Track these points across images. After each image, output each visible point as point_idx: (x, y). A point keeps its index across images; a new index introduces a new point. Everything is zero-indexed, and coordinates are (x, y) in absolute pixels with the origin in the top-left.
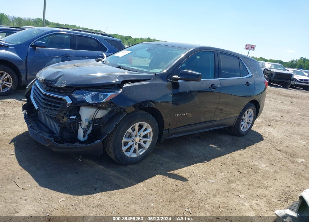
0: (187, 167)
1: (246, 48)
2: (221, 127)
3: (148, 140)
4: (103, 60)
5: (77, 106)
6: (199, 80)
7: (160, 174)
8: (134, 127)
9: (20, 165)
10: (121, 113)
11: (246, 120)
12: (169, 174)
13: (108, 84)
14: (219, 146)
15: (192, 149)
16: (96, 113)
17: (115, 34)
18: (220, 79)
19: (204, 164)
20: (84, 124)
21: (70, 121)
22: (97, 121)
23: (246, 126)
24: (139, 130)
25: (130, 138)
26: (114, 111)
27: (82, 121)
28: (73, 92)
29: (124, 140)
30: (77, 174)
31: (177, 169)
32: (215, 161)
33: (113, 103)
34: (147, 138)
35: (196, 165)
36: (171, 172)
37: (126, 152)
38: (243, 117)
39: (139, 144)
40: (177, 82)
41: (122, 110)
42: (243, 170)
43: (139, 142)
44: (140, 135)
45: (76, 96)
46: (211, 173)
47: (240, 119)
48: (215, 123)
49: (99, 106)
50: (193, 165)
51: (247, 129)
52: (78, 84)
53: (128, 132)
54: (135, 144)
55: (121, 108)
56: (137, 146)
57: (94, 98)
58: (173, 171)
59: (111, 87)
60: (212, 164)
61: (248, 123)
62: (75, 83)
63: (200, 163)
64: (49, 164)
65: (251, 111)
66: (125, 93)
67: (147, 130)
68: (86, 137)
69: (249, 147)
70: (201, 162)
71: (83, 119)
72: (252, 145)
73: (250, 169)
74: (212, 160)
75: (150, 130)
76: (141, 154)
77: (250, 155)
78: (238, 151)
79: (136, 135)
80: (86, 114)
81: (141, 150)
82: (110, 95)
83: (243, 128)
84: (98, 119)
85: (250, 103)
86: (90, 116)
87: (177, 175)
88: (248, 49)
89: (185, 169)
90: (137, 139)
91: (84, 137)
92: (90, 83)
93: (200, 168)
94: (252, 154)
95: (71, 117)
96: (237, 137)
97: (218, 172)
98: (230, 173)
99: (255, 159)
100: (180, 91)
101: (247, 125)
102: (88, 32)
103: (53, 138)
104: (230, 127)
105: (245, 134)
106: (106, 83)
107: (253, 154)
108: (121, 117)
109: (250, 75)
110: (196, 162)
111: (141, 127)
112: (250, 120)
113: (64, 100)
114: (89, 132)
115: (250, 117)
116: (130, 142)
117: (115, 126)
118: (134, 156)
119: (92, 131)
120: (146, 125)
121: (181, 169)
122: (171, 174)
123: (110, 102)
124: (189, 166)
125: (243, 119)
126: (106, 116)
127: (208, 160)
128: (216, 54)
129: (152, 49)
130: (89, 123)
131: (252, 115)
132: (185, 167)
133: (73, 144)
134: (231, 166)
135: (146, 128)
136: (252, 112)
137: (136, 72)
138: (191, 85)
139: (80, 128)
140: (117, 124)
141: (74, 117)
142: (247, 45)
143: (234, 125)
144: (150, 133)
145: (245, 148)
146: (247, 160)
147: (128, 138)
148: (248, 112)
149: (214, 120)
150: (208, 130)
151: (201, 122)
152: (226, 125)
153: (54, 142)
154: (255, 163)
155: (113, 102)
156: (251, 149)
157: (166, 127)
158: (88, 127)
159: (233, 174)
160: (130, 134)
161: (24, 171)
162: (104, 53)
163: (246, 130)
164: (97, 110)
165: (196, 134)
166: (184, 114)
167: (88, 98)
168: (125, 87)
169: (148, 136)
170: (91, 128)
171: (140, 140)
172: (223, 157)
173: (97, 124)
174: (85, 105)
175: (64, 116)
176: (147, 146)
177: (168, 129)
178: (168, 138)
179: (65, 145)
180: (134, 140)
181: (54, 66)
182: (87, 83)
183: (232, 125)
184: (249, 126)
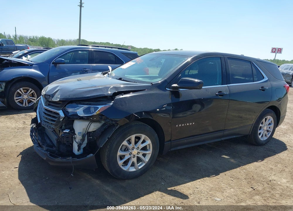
0: (192, 182)
1: (272, 52)
2: (234, 137)
3: (148, 152)
4: (109, 73)
5: (70, 120)
6: (201, 88)
7: (160, 191)
8: (130, 139)
9: (20, 179)
10: (113, 126)
11: (265, 128)
12: (169, 190)
13: (98, 97)
14: (233, 157)
15: (202, 161)
16: (88, 126)
17: (145, 48)
18: (228, 85)
19: (212, 178)
20: (78, 138)
21: (63, 135)
22: (91, 134)
23: (265, 134)
24: (136, 143)
25: (127, 151)
26: (107, 123)
27: (76, 134)
28: (66, 106)
29: (119, 153)
30: (70, 189)
31: (179, 184)
32: (225, 175)
33: (104, 116)
34: (147, 150)
35: (202, 179)
36: (173, 188)
37: (123, 166)
38: (261, 125)
39: (137, 157)
40: (177, 91)
41: (114, 123)
42: (257, 186)
43: (137, 155)
44: (138, 147)
45: (70, 110)
46: (217, 189)
47: (256, 127)
48: (226, 133)
49: (90, 119)
50: (199, 180)
51: (267, 138)
52: (70, 98)
53: (123, 145)
54: (133, 157)
55: (112, 120)
56: (135, 160)
57: (86, 111)
58: (174, 187)
59: (102, 100)
60: (221, 179)
61: (268, 131)
62: (68, 97)
63: (207, 178)
64: (47, 178)
65: (270, 118)
66: (117, 105)
67: (145, 142)
68: (81, 151)
69: (269, 158)
70: (209, 176)
71: (76, 132)
72: (273, 156)
73: (266, 185)
74: (221, 174)
75: (149, 142)
76: (140, 168)
77: (268, 168)
78: (254, 163)
79: (133, 148)
80: (79, 127)
81: (141, 163)
82: (101, 108)
83: (262, 136)
84: (93, 132)
85: (268, 109)
86: (83, 129)
87: (178, 192)
88: (274, 52)
89: (189, 184)
90: (135, 152)
91: (78, 151)
92: (81, 97)
93: (206, 184)
94: (271, 167)
95: (64, 131)
96: (256, 146)
97: (226, 188)
98: (241, 190)
99: (274, 173)
100: (180, 100)
101: (267, 134)
102: (105, 47)
103: (49, 152)
104: (246, 136)
105: (264, 143)
106: (96, 95)
107: (273, 167)
108: (114, 130)
109: (266, 79)
110: (203, 177)
111: (138, 138)
112: (269, 128)
113: (58, 114)
114: (84, 145)
115: (270, 124)
116: (126, 155)
117: (107, 139)
118: (133, 169)
119: (87, 144)
120: (143, 137)
121: (184, 185)
122: (171, 190)
123: (101, 115)
124: (194, 180)
125: (261, 127)
126: (99, 129)
127: (217, 173)
128: (223, 60)
129: (155, 59)
130: (83, 136)
131: (271, 122)
132: (190, 182)
133: (66, 158)
134: (243, 181)
135: (144, 139)
136: (272, 119)
137: (134, 82)
138: (194, 94)
139: (74, 141)
140: (109, 137)
141: (67, 131)
142: (273, 49)
143: (250, 133)
144: (149, 145)
145: (263, 160)
146: (264, 173)
147: (125, 150)
148: (266, 119)
149: (225, 129)
150: (220, 140)
151: (209, 132)
152: (241, 135)
153: (50, 156)
154: (273, 177)
155: (103, 114)
156: (270, 161)
157: (167, 138)
158: (83, 140)
159: (245, 191)
160: (127, 147)
161: (21, 185)
162: (109, 66)
163: (265, 138)
164: (89, 123)
165: (209, 144)
166: (188, 124)
167: (80, 111)
168: (117, 99)
169: (148, 148)
170: (86, 141)
171: (138, 153)
172: (235, 170)
173: (91, 138)
174: (77, 119)
175: (60, 130)
176: (147, 159)
177: (170, 140)
178: (172, 150)
179: (59, 159)
180: (131, 153)
181: (60, 81)
182: (79, 97)
183: (248, 134)
184: (269, 135)
